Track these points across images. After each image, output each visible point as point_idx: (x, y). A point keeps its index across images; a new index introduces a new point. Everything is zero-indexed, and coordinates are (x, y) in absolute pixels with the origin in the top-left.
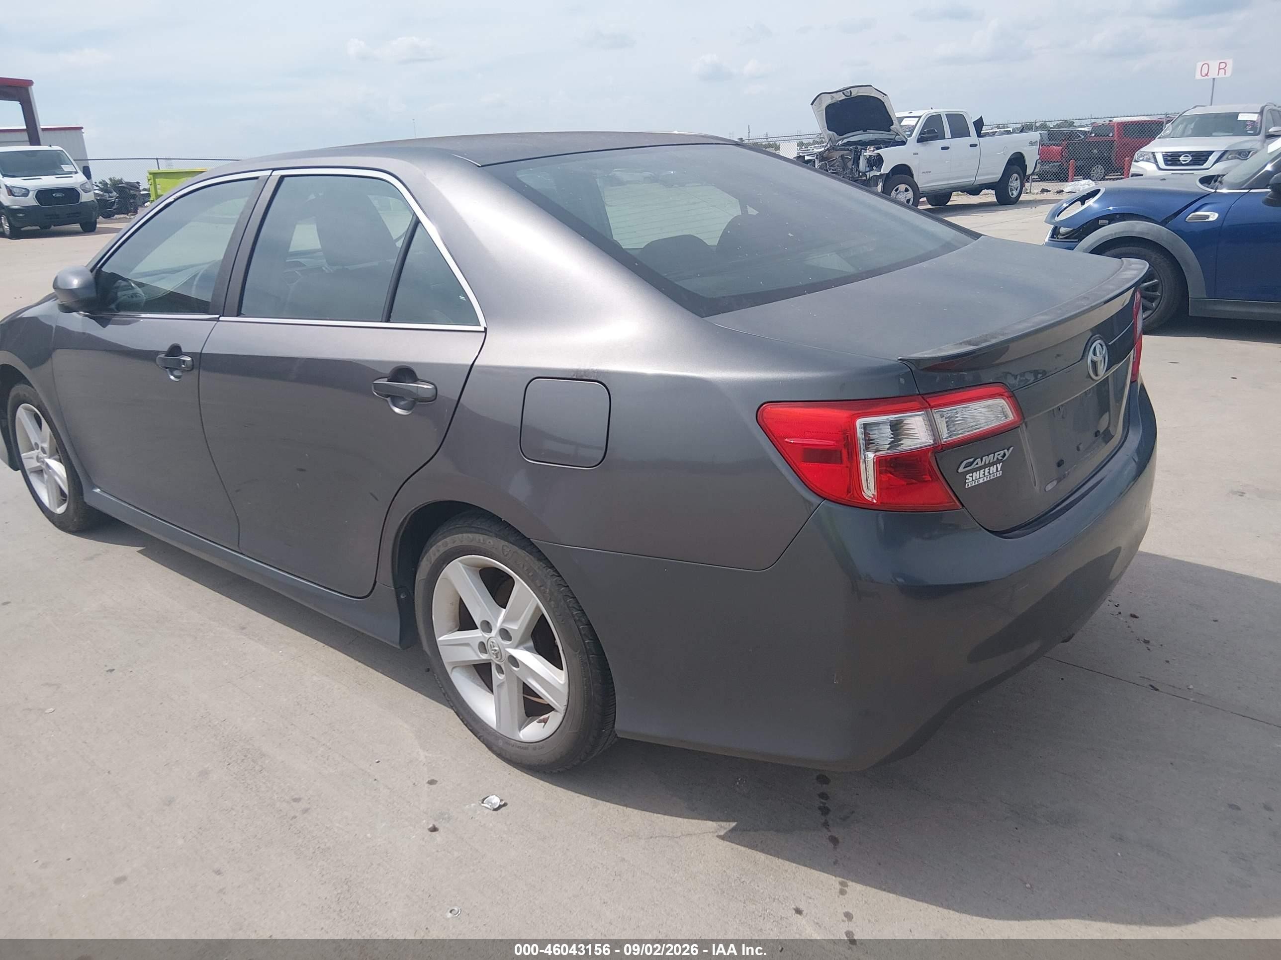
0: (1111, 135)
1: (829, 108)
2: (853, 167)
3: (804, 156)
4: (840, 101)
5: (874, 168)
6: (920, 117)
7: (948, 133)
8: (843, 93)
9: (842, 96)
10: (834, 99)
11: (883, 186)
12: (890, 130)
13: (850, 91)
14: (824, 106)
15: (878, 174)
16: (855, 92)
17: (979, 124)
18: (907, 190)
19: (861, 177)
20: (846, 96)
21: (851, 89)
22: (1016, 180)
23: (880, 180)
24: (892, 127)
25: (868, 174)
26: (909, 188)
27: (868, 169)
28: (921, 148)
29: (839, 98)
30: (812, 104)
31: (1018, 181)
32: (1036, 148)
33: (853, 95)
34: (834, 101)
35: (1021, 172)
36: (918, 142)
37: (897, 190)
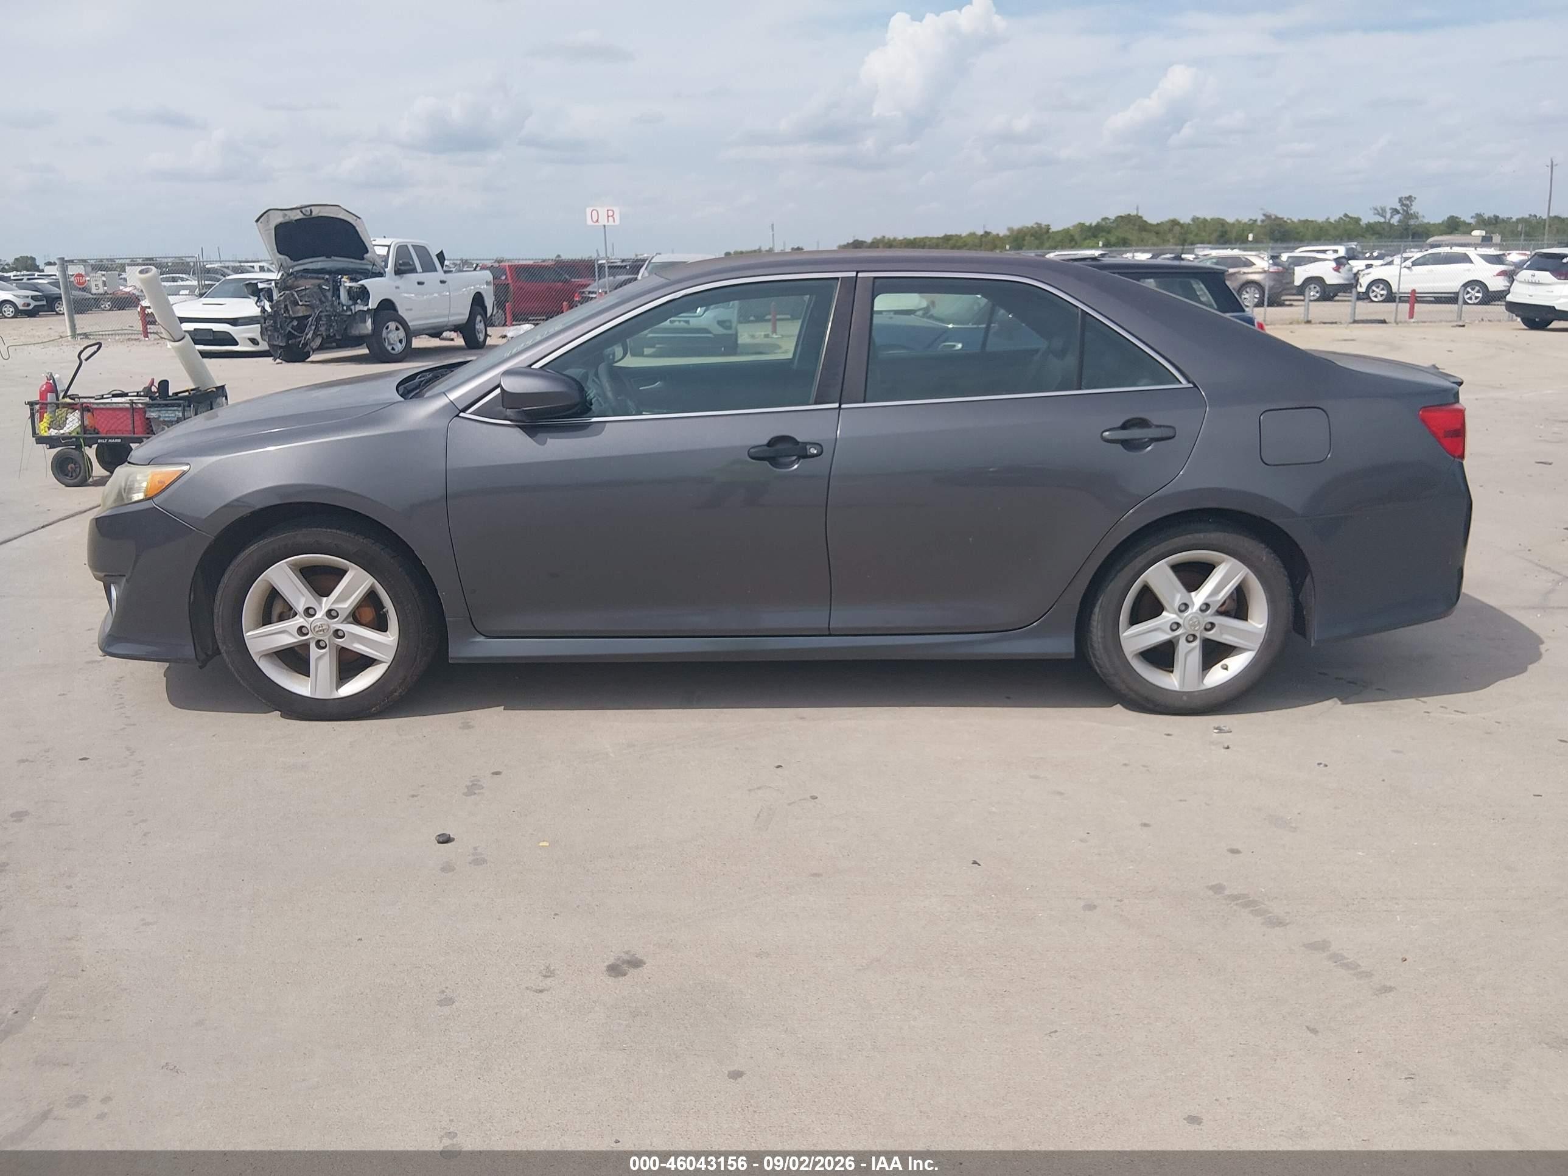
0: (504, 278)
1: (278, 228)
2: (334, 299)
3: (257, 284)
4: (296, 220)
5: (359, 301)
6: (389, 247)
7: (419, 268)
8: (302, 212)
9: (298, 214)
10: (287, 218)
11: (374, 323)
12: (363, 259)
13: (311, 210)
14: (273, 225)
15: (365, 308)
16: (316, 212)
17: (441, 257)
18: (397, 329)
19: (346, 311)
20: (304, 214)
21: (313, 208)
22: (481, 321)
23: (367, 316)
24: (366, 256)
25: (353, 307)
26: (400, 327)
27: (351, 302)
28: (400, 281)
29: (295, 216)
30: (257, 221)
31: (482, 322)
32: (491, 288)
33: (314, 214)
34: (287, 219)
35: (482, 312)
36: (396, 274)
37: (387, 328)
